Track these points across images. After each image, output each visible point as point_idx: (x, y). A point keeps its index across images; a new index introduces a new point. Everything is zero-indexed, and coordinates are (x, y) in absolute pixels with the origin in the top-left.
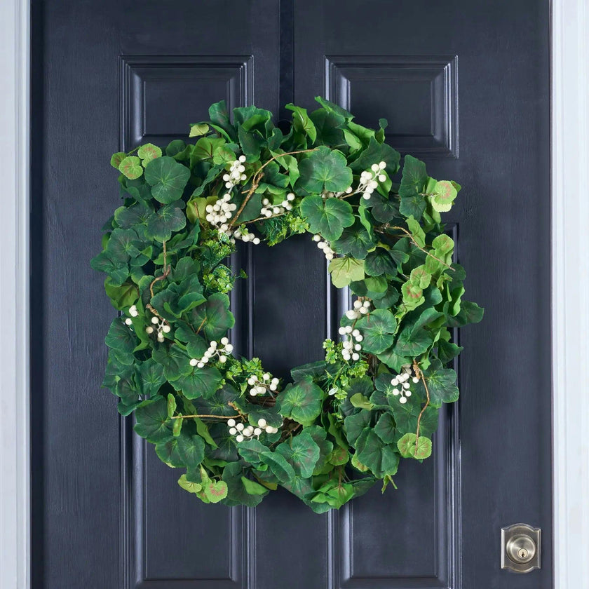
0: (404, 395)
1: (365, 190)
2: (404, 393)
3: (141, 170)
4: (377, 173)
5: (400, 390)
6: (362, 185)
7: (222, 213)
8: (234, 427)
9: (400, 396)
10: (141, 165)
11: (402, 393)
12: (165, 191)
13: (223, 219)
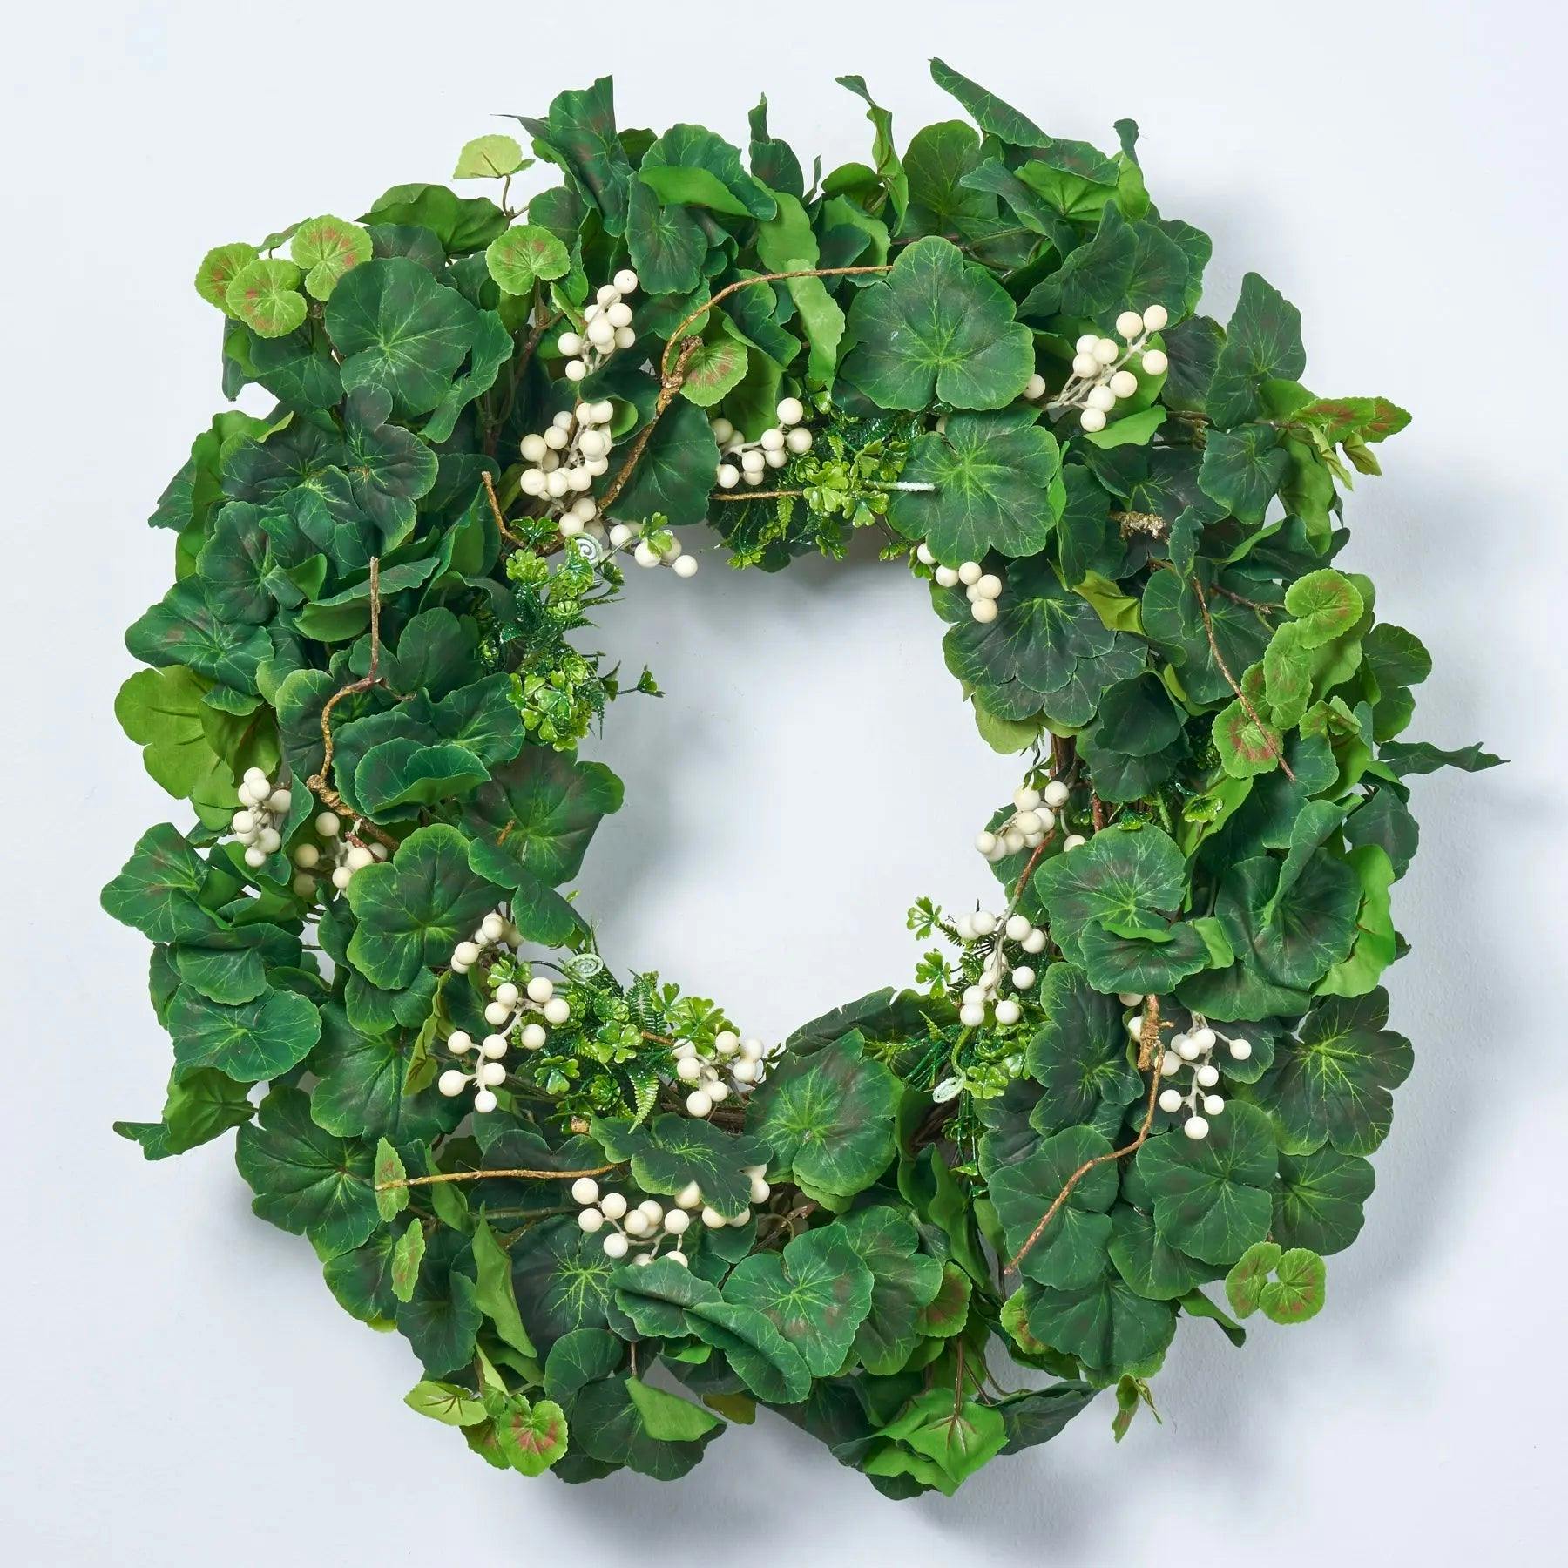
0: (1201, 1111)
1: (1085, 398)
2: (1200, 1102)
3: (298, 306)
4: (1135, 341)
5: (1185, 1092)
6: (1077, 381)
7: (573, 458)
8: (594, 1206)
9: (1184, 1113)
10: (301, 288)
11: (1191, 1102)
12: (388, 374)
13: (580, 479)
